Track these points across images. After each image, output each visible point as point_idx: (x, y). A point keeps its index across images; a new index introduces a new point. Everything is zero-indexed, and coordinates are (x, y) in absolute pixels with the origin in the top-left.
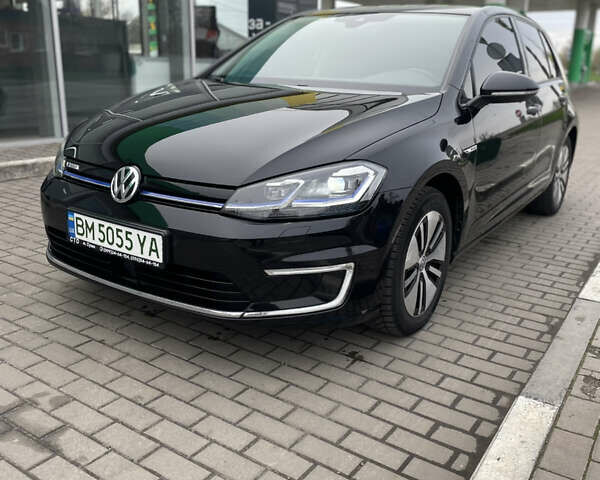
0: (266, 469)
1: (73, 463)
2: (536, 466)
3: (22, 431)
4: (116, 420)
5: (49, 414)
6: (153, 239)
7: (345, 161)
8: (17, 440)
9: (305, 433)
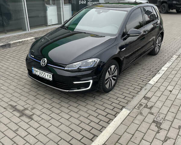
0: (72, 123)
1: (36, 121)
2: (121, 123)
3: (25, 115)
4: (44, 113)
5: (30, 111)
6: (50, 75)
7: (90, 58)
8: (25, 117)
9: (81, 115)
